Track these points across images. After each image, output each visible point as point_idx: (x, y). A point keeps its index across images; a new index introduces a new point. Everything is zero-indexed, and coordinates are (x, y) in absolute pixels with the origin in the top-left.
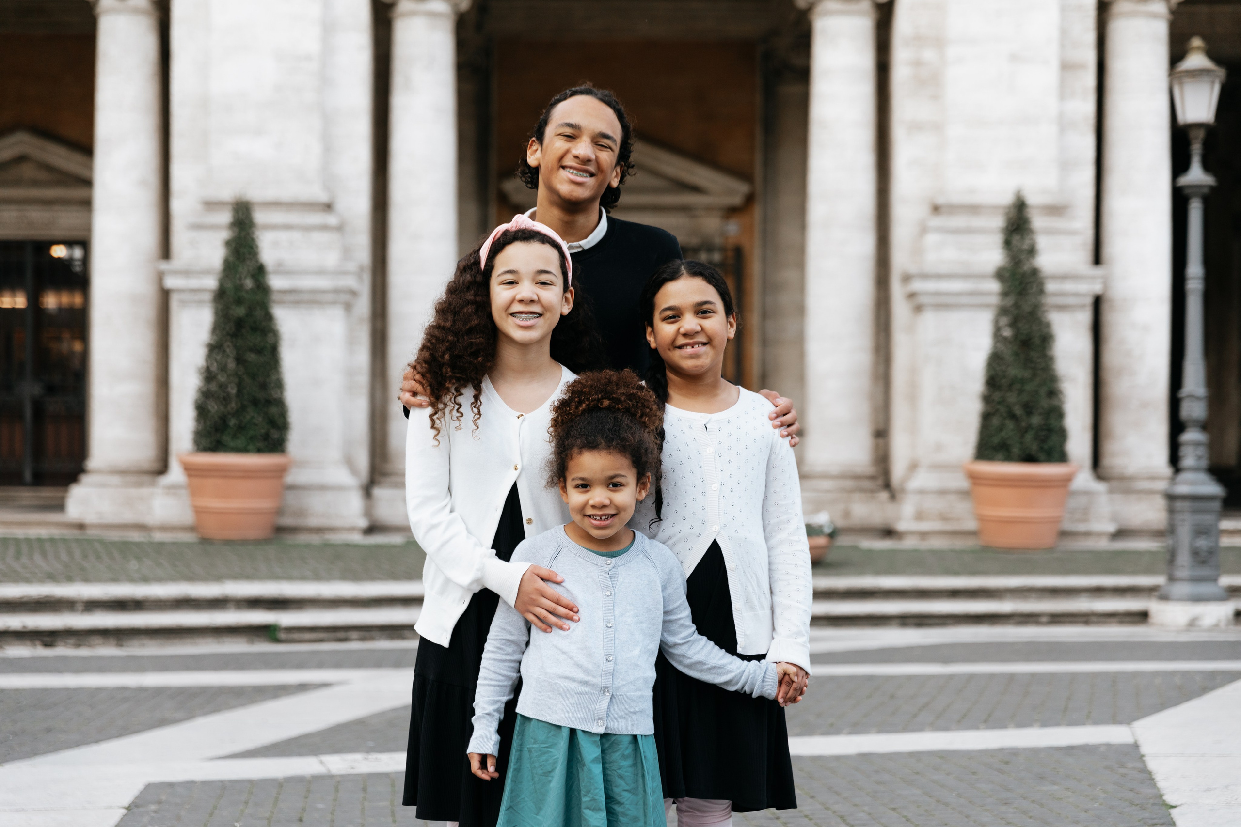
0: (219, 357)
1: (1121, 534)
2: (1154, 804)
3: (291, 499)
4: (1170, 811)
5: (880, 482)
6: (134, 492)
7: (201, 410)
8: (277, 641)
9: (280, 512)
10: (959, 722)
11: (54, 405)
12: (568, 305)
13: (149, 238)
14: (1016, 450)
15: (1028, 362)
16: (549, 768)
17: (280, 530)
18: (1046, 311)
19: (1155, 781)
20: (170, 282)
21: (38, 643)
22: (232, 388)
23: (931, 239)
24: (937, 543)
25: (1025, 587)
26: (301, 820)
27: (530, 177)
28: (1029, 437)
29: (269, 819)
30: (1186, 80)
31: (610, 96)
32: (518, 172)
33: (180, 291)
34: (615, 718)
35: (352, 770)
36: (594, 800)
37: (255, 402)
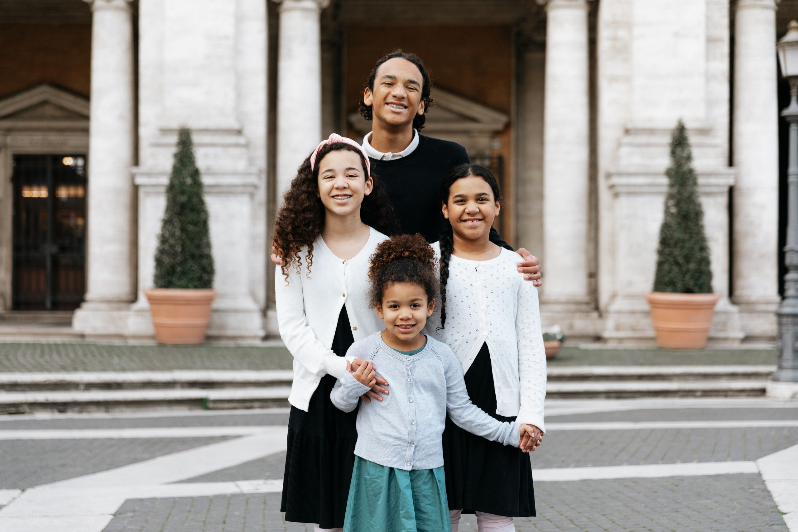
0: (170, 228)
1: (747, 339)
2: (772, 512)
3: (216, 318)
4: (782, 516)
5: (592, 306)
6: (116, 314)
7: (159, 262)
8: (207, 408)
9: (208, 326)
10: (645, 459)
11: (65, 259)
12: (369, 189)
13: (126, 152)
14: (679, 285)
15: (687, 229)
16: (377, 492)
17: (209, 338)
18: (698, 196)
19: (772, 497)
20: (139, 181)
21: (55, 410)
22: (178, 248)
23: (624, 150)
24: (629, 345)
25: (686, 373)
26: (224, 522)
27: (367, 113)
28: (688, 277)
29: (204, 522)
30: (787, 48)
31: (414, 57)
32: (359, 110)
33: (145, 186)
34: (418, 460)
35: (257, 491)
36: (407, 512)
37: (193, 256)
